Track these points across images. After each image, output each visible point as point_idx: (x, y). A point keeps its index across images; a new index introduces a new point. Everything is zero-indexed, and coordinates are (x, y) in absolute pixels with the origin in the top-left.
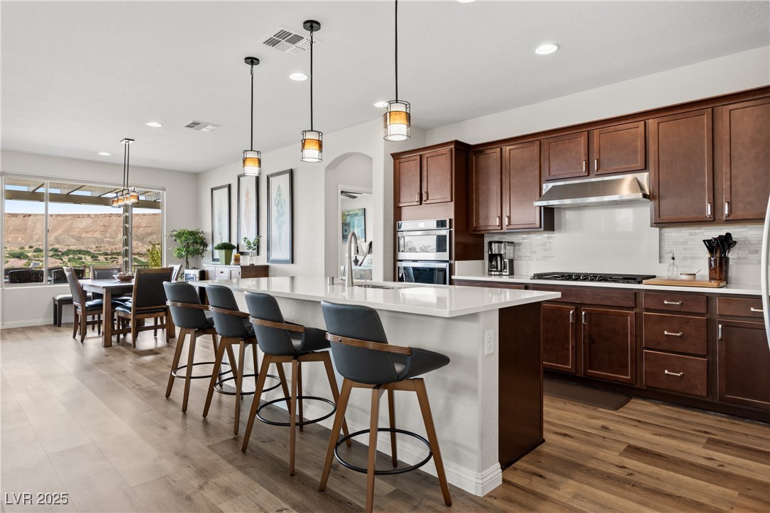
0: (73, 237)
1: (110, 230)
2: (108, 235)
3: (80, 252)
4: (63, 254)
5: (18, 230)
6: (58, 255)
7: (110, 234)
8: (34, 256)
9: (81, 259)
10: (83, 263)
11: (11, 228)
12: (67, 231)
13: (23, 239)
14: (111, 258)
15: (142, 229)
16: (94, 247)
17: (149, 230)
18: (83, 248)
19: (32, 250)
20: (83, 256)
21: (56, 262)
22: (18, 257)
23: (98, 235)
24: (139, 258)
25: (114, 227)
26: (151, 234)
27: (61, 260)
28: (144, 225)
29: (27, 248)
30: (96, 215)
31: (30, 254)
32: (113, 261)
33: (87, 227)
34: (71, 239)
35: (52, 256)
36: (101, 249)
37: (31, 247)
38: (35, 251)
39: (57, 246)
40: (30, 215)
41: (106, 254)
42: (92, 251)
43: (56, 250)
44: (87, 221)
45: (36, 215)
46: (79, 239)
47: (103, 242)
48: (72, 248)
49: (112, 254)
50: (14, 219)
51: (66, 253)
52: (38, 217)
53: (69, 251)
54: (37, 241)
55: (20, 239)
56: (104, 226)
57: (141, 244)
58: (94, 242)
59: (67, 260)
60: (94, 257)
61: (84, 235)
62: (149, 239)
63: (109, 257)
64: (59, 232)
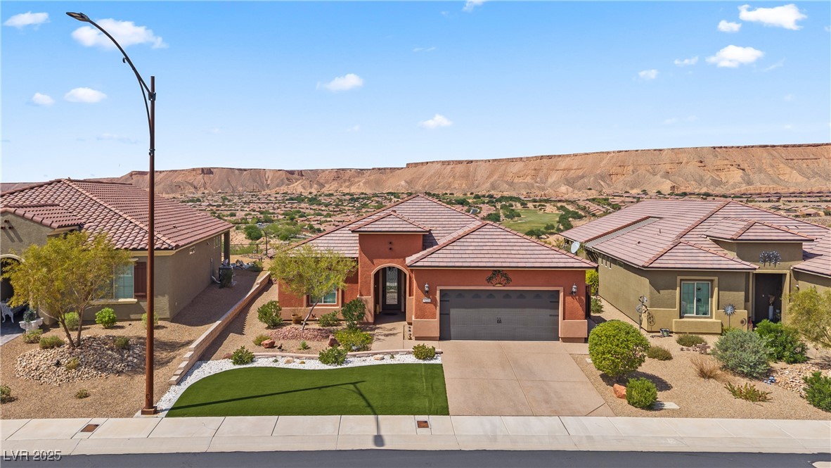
0: (507, 182)
1: (541, 174)
2: (538, 179)
3: (511, 198)
4: (497, 201)
5: (463, 177)
6: (493, 202)
7: (541, 178)
8: (474, 202)
9: (512, 206)
10: (513, 210)
11: (458, 174)
12: (503, 175)
13: (466, 184)
14: (540, 205)
15: (573, 171)
16: (525, 193)
17: (580, 173)
18: (515, 195)
19: (473, 196)
20: (514, 203)
21: (490, 209)
22: (462, 204)
23: (529, 180)
24: (566, 206)
25: (545, 171)
26: (583, 177)
27: (495, 207)
28: (575, 167)
29: (469, 195)
30: (527, 158)
31: (470, 201)
32: (540, 209)
33: (520, 171)
34: (505, 185)
35: (487, 203)
36: (531, 195)
37: (472, 194)
38: (475, 198)
39: (492, 192)
40: (472, 162)
41: (535, 201)
42: (522, 197)
43: (491, 196)
44: (520, 165)
45: (477, 161)
46: (511, 184)
47: (533, 187)
48: (505, 194)
49: (541, 201)
50: (460, 165)
51: (500, 200)
52: (479, 163)
53: (502, 197)
54: (477, 187)
55: (464, 185)
56: (535, 170)
57: (571, 189)
58: (525, 188)
59: (499, 207)
60: (524, 204)
61: (516, 180)
62: (580, 182)
63: (537, 204)
64: (495, 177)
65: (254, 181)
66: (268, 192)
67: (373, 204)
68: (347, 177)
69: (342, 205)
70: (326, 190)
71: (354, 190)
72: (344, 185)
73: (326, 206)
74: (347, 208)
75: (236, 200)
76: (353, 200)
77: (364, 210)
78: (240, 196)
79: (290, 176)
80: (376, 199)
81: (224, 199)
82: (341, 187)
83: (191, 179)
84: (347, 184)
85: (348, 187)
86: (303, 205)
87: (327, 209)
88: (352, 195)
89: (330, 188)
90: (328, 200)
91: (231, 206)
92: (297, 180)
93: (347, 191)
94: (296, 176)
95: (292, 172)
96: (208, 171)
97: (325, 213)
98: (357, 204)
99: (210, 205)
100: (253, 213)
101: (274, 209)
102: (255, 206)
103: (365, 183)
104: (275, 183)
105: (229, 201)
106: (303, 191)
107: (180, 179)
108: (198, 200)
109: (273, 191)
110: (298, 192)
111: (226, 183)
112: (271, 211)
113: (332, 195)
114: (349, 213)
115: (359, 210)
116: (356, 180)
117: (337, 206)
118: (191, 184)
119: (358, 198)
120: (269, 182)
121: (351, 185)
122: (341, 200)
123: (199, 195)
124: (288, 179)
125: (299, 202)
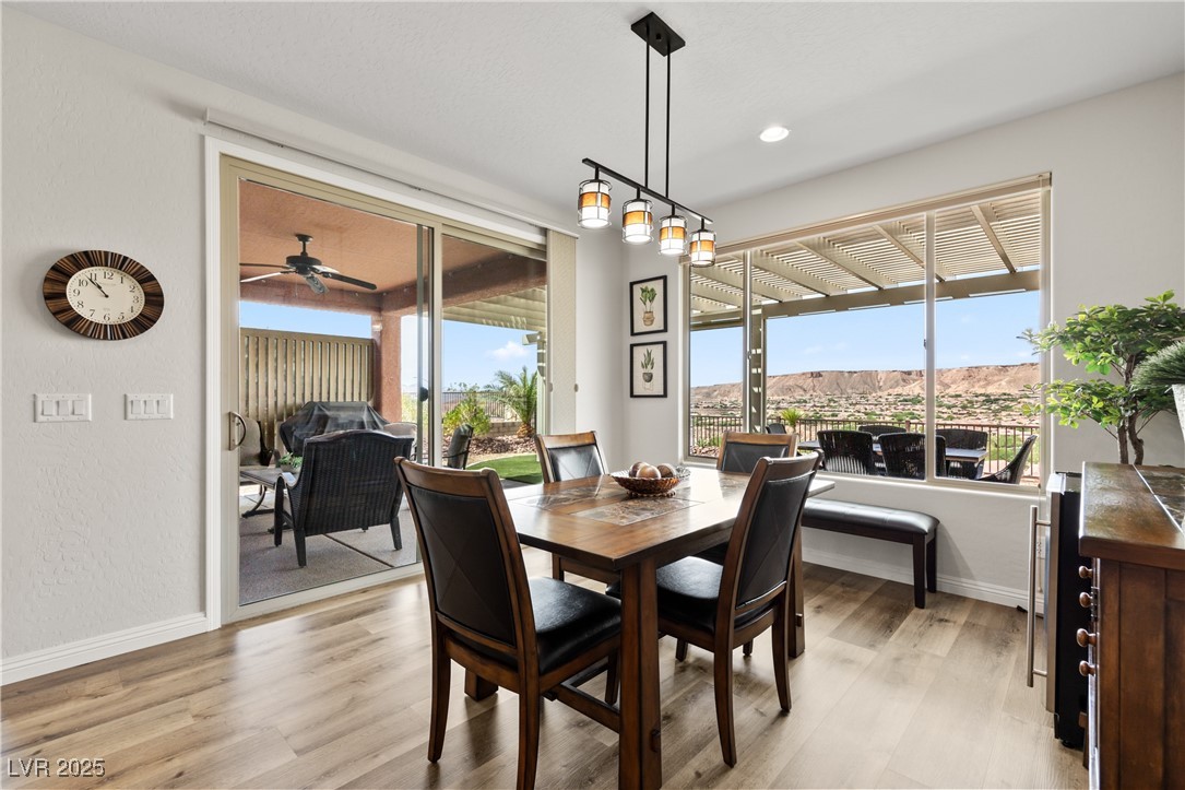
65: (865, 383)
66: (880, 394)
67: (1020, 406)
68: (982, 375)
69: (972, 407)
70: (951, 391)
71: (992, 390)
72: (977, 385)
73: (949, 408)
74: (978, 411)
75: (843, 402)
76: (989, 400)
77: (1004, 413)
78: (847, 399)
79: (906, 377)
80: (1026, 400)
81: (830, 401)
82: (973, 387)
83: (800, 382)
84: (982, 383)
85: (984, 387)
86: (918, 407)
87: (949, 411)
88: (987, 396)
89: (960, 388)
90: (953, 401)
91: (835, 407)
92: (915, 380)
93: (982, 391)
94: (913, 376)
95: (909, 373)
96: (819, 375)
97: (945, 416)
98: (994, 406)
99: (815, 406)
100: (857, 414)
101: (882, 410)
102: (862, 408)
103: (1009, 382)
104: (889, 384)
105: (835, 402)
106: (921, 392)
107: (791, 383)
108: (805, 401)
109: (886, 393)
110: (916, 394)
111: (835, 385)
112: (878, 413)
113: (960, 396)
114: (980, 416)
115: (996, 413)
116: (996, 378)
117: (964, 407)
118: (801, 387)
119: (996, 401)
120: (881, 384)
121: (988, 384)
122: (971, 402)
123: (807, 397)
124: (904, 380)
125: (915, 404)
